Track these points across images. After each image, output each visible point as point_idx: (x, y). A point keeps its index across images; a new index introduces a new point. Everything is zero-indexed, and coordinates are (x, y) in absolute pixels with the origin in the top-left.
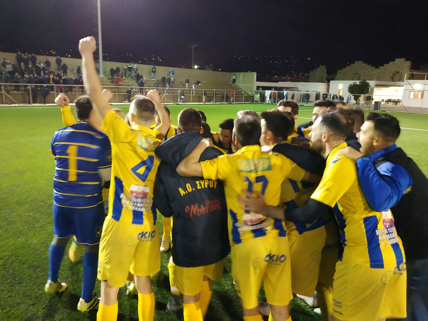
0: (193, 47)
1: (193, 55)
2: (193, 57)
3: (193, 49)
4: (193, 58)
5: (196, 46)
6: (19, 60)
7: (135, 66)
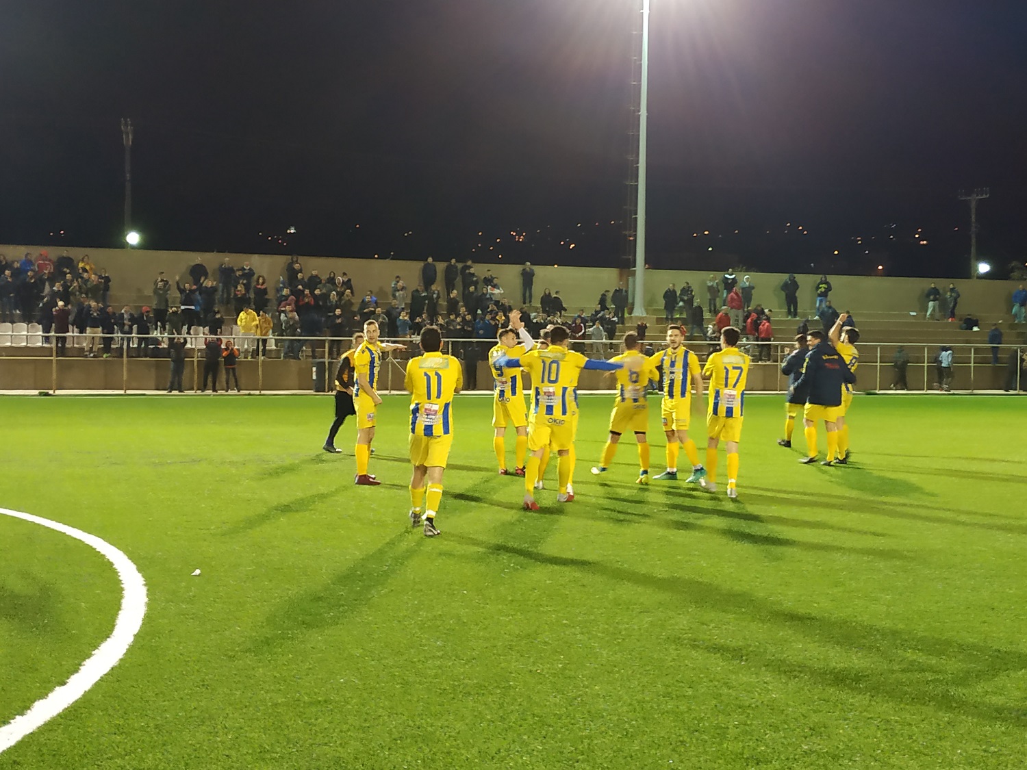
0: (974, 199)
1: (973, 229)
2: (973, 236)
3: (973, 205)
4: (974, 241)
5: (984, 196)
6: (428, 278)
7: (745, 279)
